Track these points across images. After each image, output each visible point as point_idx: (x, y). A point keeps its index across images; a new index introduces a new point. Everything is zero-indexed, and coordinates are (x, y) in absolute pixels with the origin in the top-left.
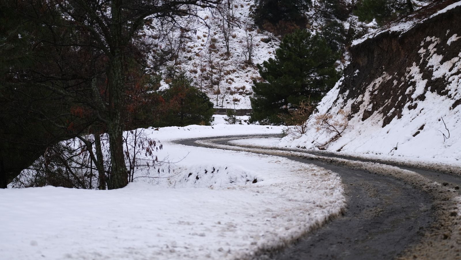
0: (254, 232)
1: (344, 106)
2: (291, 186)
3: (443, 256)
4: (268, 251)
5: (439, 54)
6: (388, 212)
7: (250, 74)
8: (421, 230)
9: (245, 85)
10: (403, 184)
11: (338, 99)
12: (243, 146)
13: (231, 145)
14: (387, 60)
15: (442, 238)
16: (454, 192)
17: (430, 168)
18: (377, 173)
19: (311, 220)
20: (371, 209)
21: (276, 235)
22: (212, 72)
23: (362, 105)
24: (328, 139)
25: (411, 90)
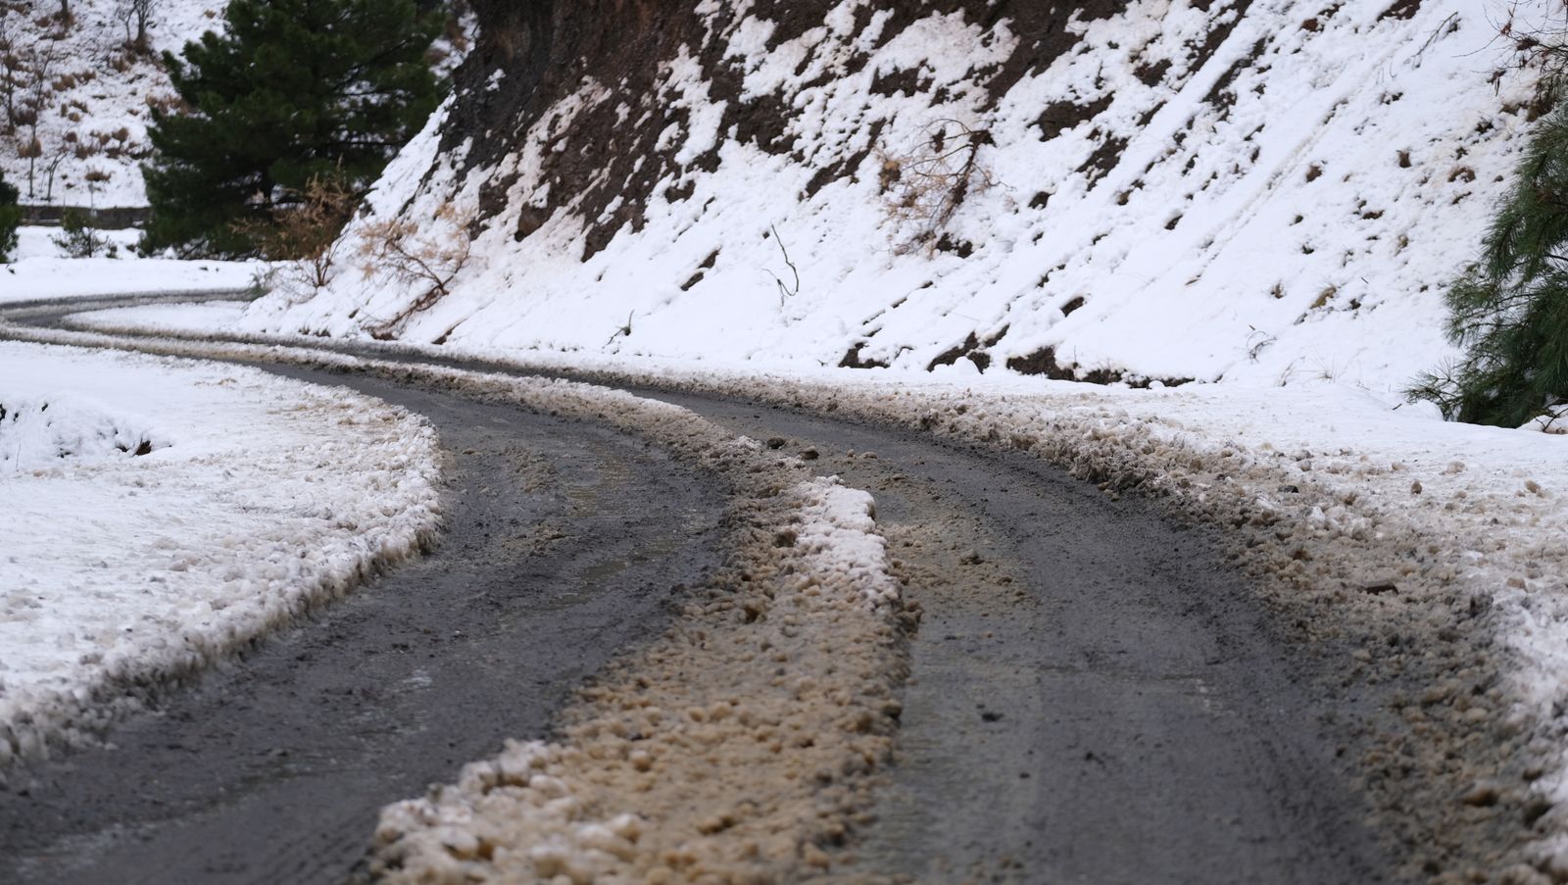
0: (103, 619)
1: (455, 193)
2: (259, 463)
3: (734, 679)
4: (139, 682)
5: (761, 17)
6: (577, 538)
7: (143, 87)
8: (677, 595)
9: (126, 125)
10: (639, 447)
11: (435, 167)
12: (112, 332)
13: (71, 328)
14: (595, 37)
15: (739, 621)
16: (799, 467)
17: (732, 393)
18: (560, 412)
19: (305, 573)
20: (523, 530)
21: (174, 627)
22: (9, 79)
23: (515, 186)
24: (402, 304)
25: (675, 136)
